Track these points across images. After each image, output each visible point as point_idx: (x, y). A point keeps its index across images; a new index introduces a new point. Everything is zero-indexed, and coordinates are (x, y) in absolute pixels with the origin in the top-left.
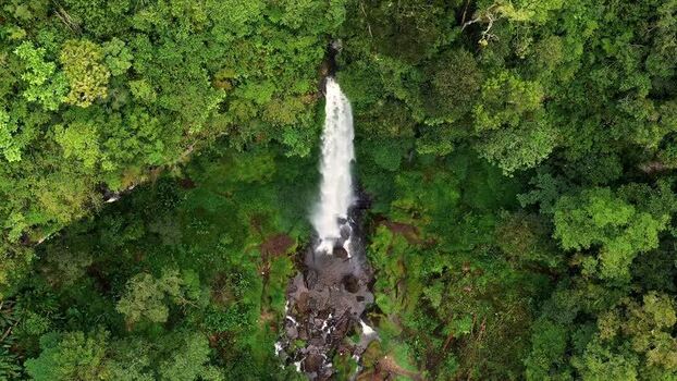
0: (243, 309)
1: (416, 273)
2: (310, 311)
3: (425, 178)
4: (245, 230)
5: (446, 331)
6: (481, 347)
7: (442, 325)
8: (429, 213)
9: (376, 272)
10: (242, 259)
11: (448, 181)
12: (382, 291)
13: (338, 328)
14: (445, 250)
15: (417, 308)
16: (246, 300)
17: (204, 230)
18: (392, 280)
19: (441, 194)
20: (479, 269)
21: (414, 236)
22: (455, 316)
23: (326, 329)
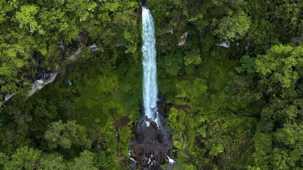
0: (108, 154)
1: (192, 126)
2: (141, 154)
3: (190, 83)
4: (106, 116)
5: (211, 153)
6: (229, 158)
7: (208, 151)
8: (194, 98)
9: (172, 131)
10: (106, 130)
11: (201, 82)
12: (176, 140)
13: (156, 161)
14: (204, 114)
15: (195, 144)
16: (109, 150)
17: (86, 117)
18: (180, 133)
19: (198, 89)
20: (222, 120)
21: (189, 110)
22: (214, 145)
23: (150, 163)
